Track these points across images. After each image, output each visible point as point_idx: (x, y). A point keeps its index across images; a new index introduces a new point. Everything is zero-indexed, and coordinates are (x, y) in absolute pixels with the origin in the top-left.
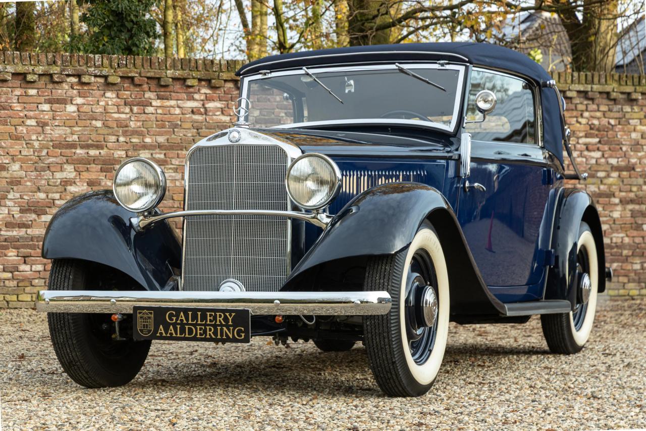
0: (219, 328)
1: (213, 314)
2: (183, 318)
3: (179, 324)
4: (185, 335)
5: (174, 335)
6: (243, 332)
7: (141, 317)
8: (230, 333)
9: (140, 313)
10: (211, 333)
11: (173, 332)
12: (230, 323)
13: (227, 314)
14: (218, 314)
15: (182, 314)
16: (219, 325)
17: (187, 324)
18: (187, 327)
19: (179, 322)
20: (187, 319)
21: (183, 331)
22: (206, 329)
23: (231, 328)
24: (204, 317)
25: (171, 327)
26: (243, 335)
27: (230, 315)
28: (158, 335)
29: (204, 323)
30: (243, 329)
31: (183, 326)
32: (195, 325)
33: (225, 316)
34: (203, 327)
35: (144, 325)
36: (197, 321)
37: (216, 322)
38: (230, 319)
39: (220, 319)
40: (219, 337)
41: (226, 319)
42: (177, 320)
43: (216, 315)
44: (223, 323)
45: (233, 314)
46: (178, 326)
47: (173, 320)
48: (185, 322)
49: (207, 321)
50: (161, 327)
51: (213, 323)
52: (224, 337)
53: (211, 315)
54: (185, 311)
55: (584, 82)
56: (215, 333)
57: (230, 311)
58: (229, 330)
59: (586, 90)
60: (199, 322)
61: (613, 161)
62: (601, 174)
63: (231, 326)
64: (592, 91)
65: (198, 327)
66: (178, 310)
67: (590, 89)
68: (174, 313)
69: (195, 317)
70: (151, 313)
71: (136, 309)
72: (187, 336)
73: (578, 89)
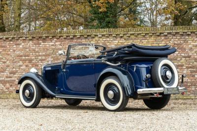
61: (183, 55)
62: (179, 59)
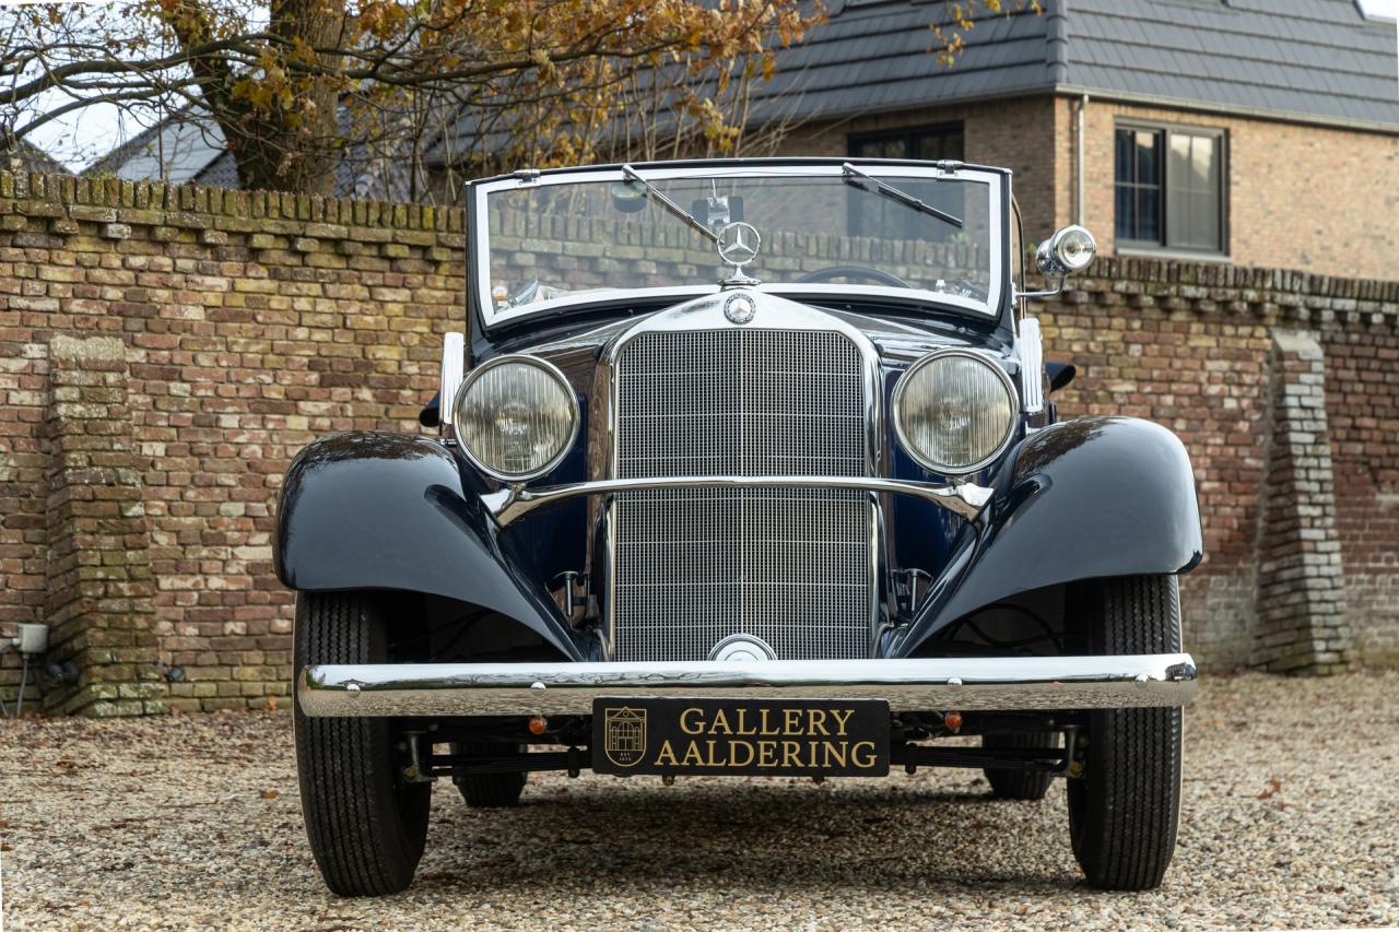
0: (813, 744)
1: (800, 712)
2: (725, 723)
3: (712, 737)
4: (729, 761)
5: (700, 763)
6: (872, 753)
7: (615, 724)
8: (841, 755)
9: (611, 714)
10: (794, 755)
11: (697, 755)
12: (842, 732)
13: (835, 713)
14: (812, 712)
15: (721, 713)
16: (813, 738)
17: (735, 737)
18: (733, 743)
19: (712, 732)
20: (734, 725)
21: (722, 752)
22: (781, 747)
23: (844, 744)
24: (776, 720)
25: (693, 744)
26: (873, 758)
27: (842, 715)
28: (659, 763)
29: (776, 733)
30: (872, 745)
31: (722, 741)
32: (753, 740)
33: (830, 718)
34: (774, 744)
35: (622, 742)
36: (760, 729)
37: (807, 730)
38: (842, 723)
39: (817, 724)
40: (813, 764)
41: (831, 723)
42: (707, 728)
43: (806, 716)
44: (825, 732)
45: (849, 712)
46: (711, 743)
47: (697, 728)
48: (728, 731)
49: (783, 729)
50: (667, 744)
51: (800, 733)
52: (827, 765)
53: (793, 716)
54: (730, 707)
55: (549, 235)
56: (804, 756)
57: (842, 706)
58: (839, 749)
59: (553, 251)
60: (764, 732)
63: (843, 738)
64: (563, 254)
65: (762, 744)
66: (711, 707)
67: (560, 251)
68: (701, 711)
69: (753, 720)
70: (641, 714)
71: (599, 704)
72: (733, 763)
73: (538, 249)
